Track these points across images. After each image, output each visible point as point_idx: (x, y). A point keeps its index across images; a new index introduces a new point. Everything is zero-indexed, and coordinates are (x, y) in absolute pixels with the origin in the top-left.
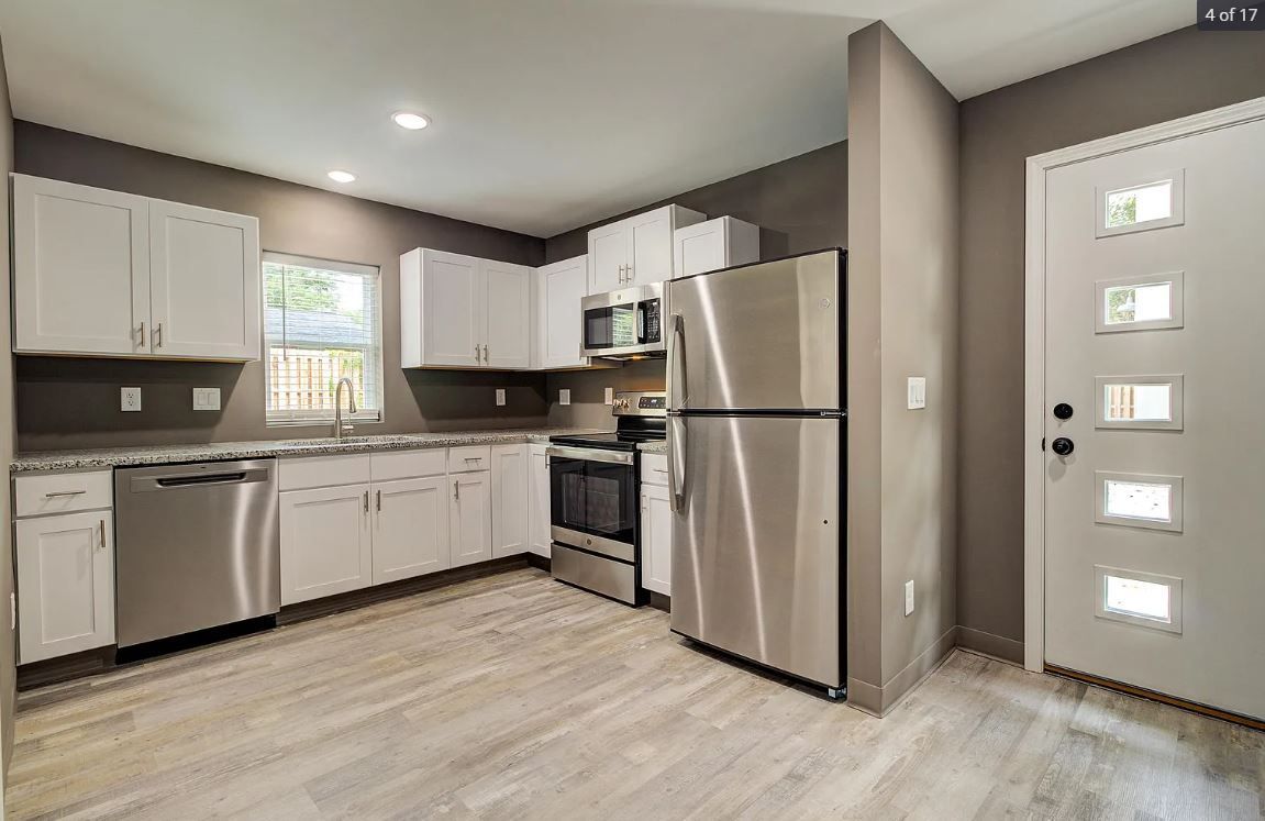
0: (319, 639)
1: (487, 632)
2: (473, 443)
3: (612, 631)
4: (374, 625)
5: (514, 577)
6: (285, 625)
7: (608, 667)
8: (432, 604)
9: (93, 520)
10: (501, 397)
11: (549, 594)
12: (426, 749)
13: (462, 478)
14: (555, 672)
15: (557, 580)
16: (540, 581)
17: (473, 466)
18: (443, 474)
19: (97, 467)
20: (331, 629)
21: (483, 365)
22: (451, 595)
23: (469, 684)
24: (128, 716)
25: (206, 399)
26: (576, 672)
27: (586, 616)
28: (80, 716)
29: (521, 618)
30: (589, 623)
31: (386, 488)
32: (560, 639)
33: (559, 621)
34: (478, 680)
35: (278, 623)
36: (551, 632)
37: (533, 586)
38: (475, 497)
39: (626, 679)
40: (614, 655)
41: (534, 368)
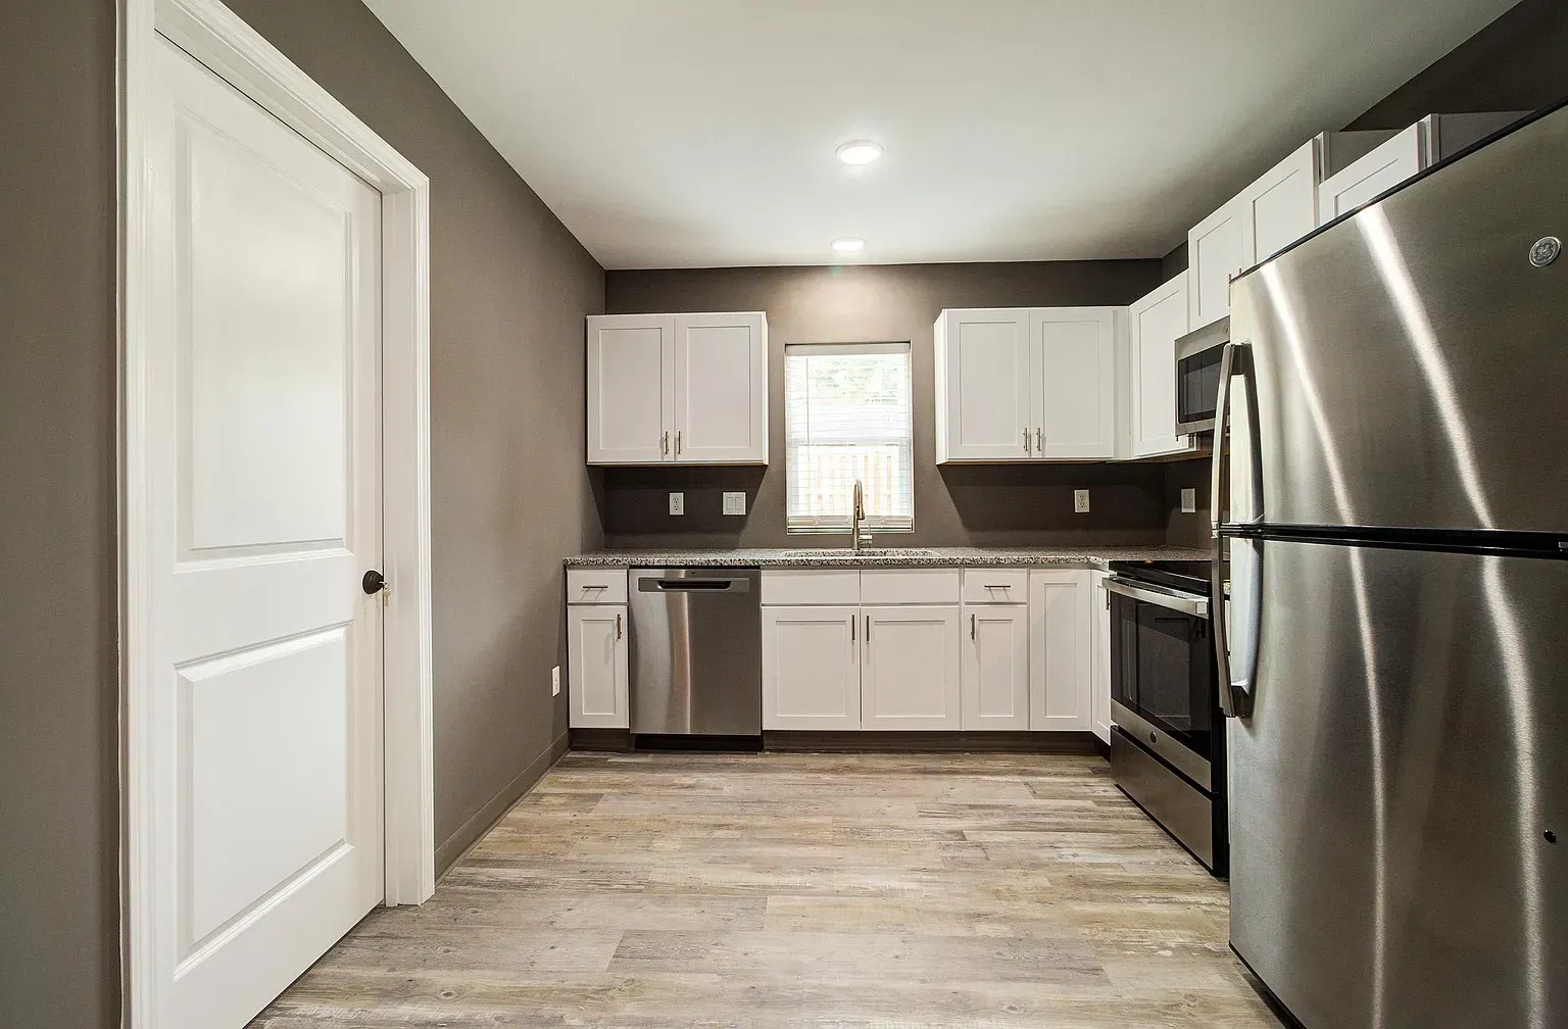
0: (783, 776)
1: (952, 832)
2: (999, 564)
3: (1135, 900)
4: (844, 778)
5: (1063, 763)
6: (771, 751)
7: (1070, 959)
8: (925, 772)
9: (612, 613)
10: (1082, 501)
11: (1089, 804)
12: (746, 954)
13: (981, 612)
14: (983, 929)
15: (1117, 786)
16: (1092, 780)
17: (1000, 596)
18: (957, 603)
19: (615, 566)
20: (802, 769)
21: (1036, 455)
22: (957, 766)
23: (866, 893)
24: (597, 797)
25: (734, 503)
26: (1013, 943)
27: (1111, 858)
28: (576, 784)
29: (1014, 827)
30: (1110, 872)
31: (876, 614)
32: (1041, 880)
33: (1064, 852)
34: (880, 894)
35: (765, 747)
36: (1036, 865)
37: (1077, 785)
38: (1004, 639)
39: (1088, 993)
40: (1100, 943)
41: (1124, 456)
